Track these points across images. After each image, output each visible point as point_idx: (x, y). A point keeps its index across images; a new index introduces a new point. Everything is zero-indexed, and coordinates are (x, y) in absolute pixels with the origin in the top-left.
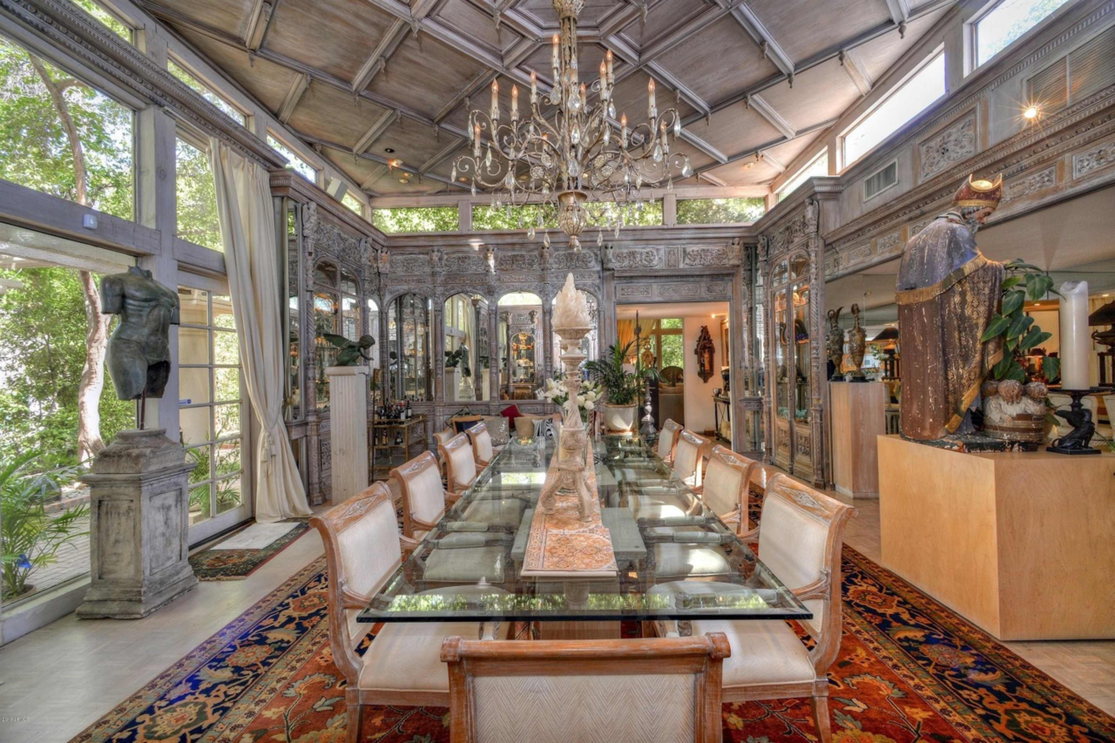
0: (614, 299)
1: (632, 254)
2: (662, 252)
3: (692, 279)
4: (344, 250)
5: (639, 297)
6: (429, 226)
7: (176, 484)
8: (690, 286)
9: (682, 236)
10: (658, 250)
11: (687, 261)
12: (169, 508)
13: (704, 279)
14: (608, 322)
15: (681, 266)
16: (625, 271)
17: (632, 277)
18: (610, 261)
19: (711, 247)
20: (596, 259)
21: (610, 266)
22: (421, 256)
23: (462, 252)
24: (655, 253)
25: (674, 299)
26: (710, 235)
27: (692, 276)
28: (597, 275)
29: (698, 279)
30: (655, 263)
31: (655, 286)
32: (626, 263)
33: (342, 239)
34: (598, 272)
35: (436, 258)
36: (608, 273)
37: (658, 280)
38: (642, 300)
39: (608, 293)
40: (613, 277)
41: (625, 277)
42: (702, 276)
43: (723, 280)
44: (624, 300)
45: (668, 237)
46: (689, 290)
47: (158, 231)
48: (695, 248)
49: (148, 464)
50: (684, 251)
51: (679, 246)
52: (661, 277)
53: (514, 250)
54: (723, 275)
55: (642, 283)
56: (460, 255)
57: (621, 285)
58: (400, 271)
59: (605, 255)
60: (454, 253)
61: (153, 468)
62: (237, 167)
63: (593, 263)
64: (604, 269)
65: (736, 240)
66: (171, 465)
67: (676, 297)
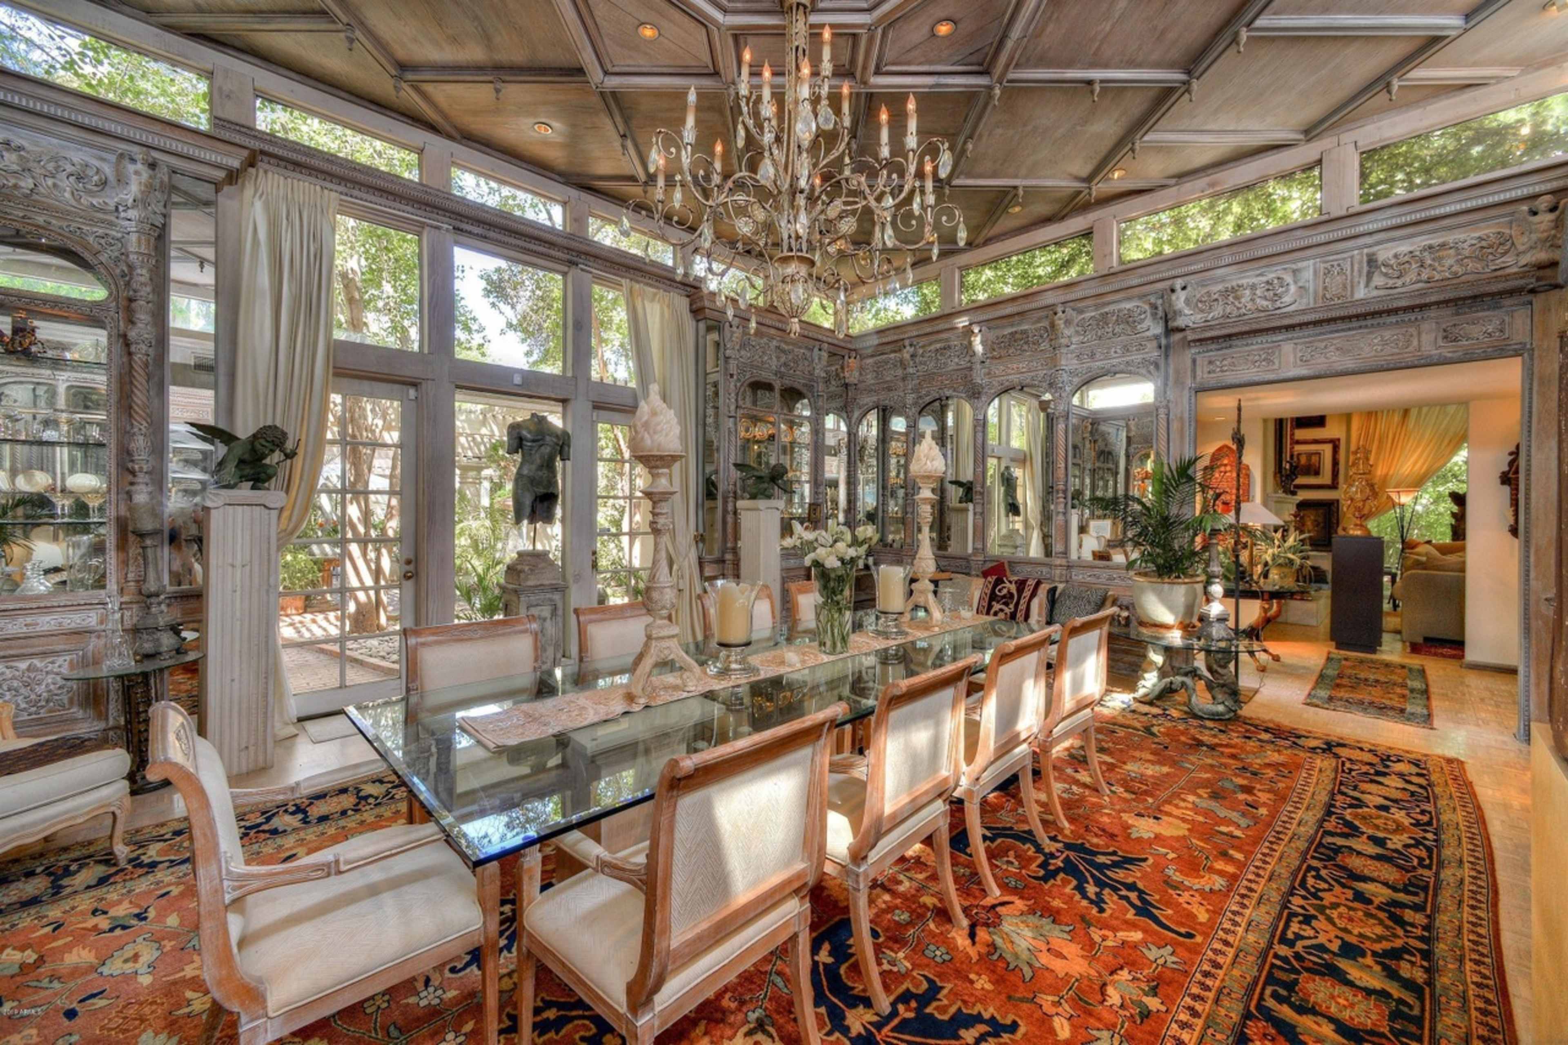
0: (1189, 382)
1: (1233, 292)
2: (1308, 275)
3: (1393, 319)
4: (785, 364)
5: (1250, 373)
6: (908, 312)
7: (551, 600)
8: (1387, 334)
9: (1361, 229)
10: (1295, 272)
11: (1378, 280)
12: (545, 620)
13: (1433, 313)
14: (1175, 426)
15: (1361, 293)
16: (1211, 328)
17: (1230, 336)
18: (1177, 313)
19: (1450, 238)
20: (1154, 315)
21: (1180, 322)
22: (892, 355)
23: (940, 341)
24: (1288, 278)
25: (1339, 367)
26: (1448, 209)
27: (1390, 312)
28: (1155, 344)
29: (1407, 317)
30: (1287, 299)
31: (1287, 348)
32: (1218, 311)
33: (784, 351)
34: (1157, 337)
35: (907, 356)
36: (1177, 336)
37: (1297, 333)
38: (1256, 379)
39: (1177, 372)
40: (1189, 344)
41: (1213, 339)
42: (1422, 307)
43: (1497, 307)
44: (1213, 383)
45: (1323, 238)
46: (1384, 343)
47: (575, 377)
48: (1404, 248)
49: (527, 579)
50: (1372, 261)
51: (1356, 253)
52: (1302, 325)
53: (1012, 325)
54: (1492, 295)
55: (1258, 344)
56: (938, 346)
57: (1203, 356)
58: (870, 379)
59: (1170, 305)
60: (930, 344)
61: (531, 583)
62: (652, 300)
63: (1148, 322)
64: (1169, 331)
65: (1544, 203)
66: (547, 582)
67: (1349, 363)
